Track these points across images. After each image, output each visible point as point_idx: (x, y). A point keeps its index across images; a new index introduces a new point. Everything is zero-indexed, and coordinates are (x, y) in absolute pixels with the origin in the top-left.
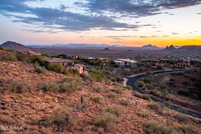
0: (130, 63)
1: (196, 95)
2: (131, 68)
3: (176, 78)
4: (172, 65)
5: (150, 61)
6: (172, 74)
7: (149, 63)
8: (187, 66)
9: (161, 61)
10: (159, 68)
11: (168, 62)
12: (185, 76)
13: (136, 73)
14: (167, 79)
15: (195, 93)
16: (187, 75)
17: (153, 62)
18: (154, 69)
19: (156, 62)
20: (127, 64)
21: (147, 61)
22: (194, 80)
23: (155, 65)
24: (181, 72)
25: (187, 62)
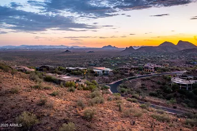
0: (107, 71)
1: (162, 95)
2: (109, 76)
3: (146, 83)
4: (141, 72)
5: (123, 69)
6: (142, 79)
7: (122, 71)
8: (152, 71)
9: (132, 68)
10: (131, 74)
11: (137, 69)
12: (152, 81)
13: (114, 80)
14: (139, 84)
15: (161, 94)
16: (153, 80)
17: (126, 69)
18: (127, 76)
19: (128, 69)
20: (105, 72)
21: (121, 69)
22: (159, 83)
23: (127, 72)
24: (149, 77)
25: (152, 69)
